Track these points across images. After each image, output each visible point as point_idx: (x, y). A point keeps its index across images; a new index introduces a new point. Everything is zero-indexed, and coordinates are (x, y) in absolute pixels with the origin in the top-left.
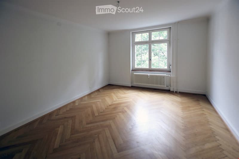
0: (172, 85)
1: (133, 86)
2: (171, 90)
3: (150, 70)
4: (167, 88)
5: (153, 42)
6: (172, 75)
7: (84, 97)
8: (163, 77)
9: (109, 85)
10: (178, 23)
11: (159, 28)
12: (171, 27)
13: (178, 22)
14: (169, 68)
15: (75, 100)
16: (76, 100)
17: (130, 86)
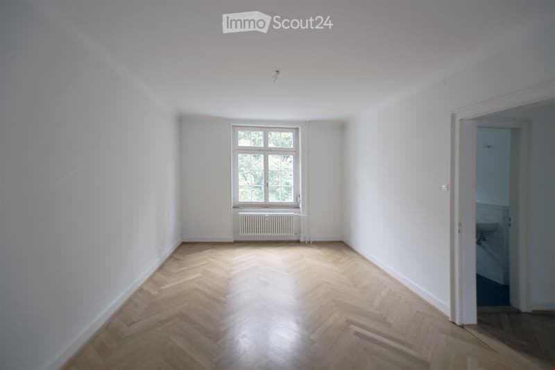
0: (302, 230)
1: (238, 240)
2: (302, 240)
3: (267, 206)
4: (295, 238)
5: (271, 150)
6: (301, 212)
7: (154, 275)
8: (289, 218)
9: (184, 243)
10: (309, 124)
11: (281, 126)
12: (297, 129)
13: (310, 122)
14: (297, 200)
15: (141, 283)
16: (143, 284)
17: (232, 241)
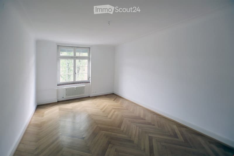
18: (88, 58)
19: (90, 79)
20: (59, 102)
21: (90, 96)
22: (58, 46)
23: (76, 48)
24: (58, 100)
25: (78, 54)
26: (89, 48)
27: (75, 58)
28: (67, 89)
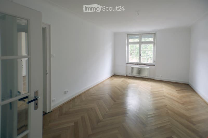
18: (153, 43)
19: (155, 62)
20: (127, 77)
21: (155, 79)
22: (128, 35)
23: (141, 35)
24: (126, 74)
25: (143, 40)
26: (155, 33)
27: (140, 43)
28: (132, 68)
